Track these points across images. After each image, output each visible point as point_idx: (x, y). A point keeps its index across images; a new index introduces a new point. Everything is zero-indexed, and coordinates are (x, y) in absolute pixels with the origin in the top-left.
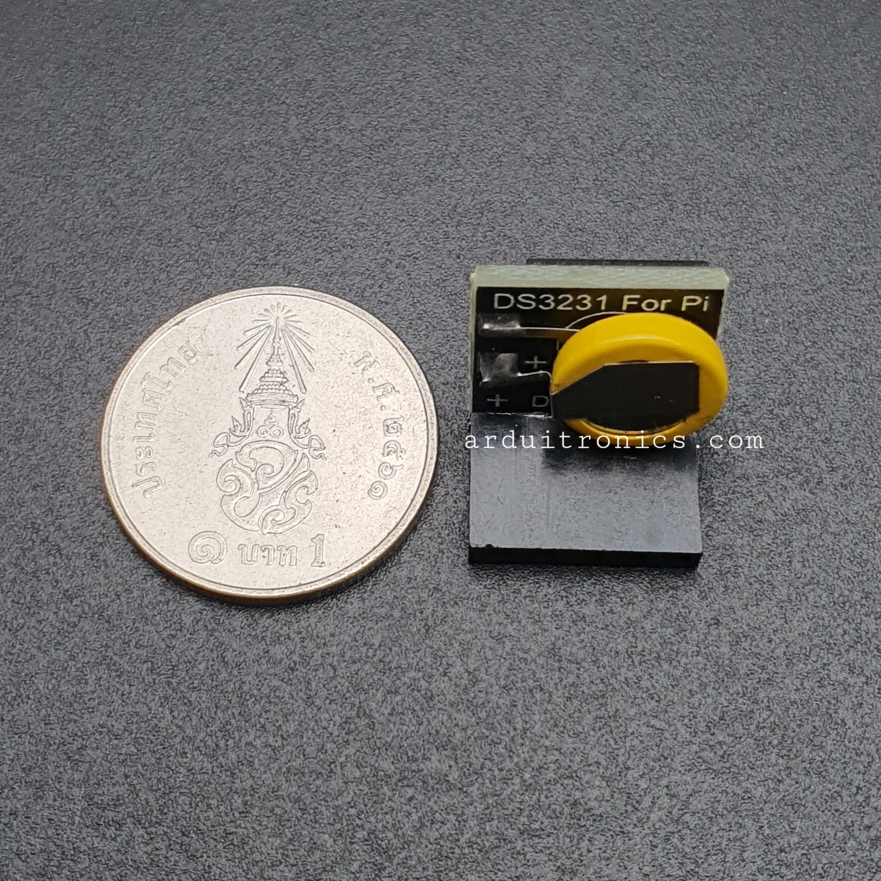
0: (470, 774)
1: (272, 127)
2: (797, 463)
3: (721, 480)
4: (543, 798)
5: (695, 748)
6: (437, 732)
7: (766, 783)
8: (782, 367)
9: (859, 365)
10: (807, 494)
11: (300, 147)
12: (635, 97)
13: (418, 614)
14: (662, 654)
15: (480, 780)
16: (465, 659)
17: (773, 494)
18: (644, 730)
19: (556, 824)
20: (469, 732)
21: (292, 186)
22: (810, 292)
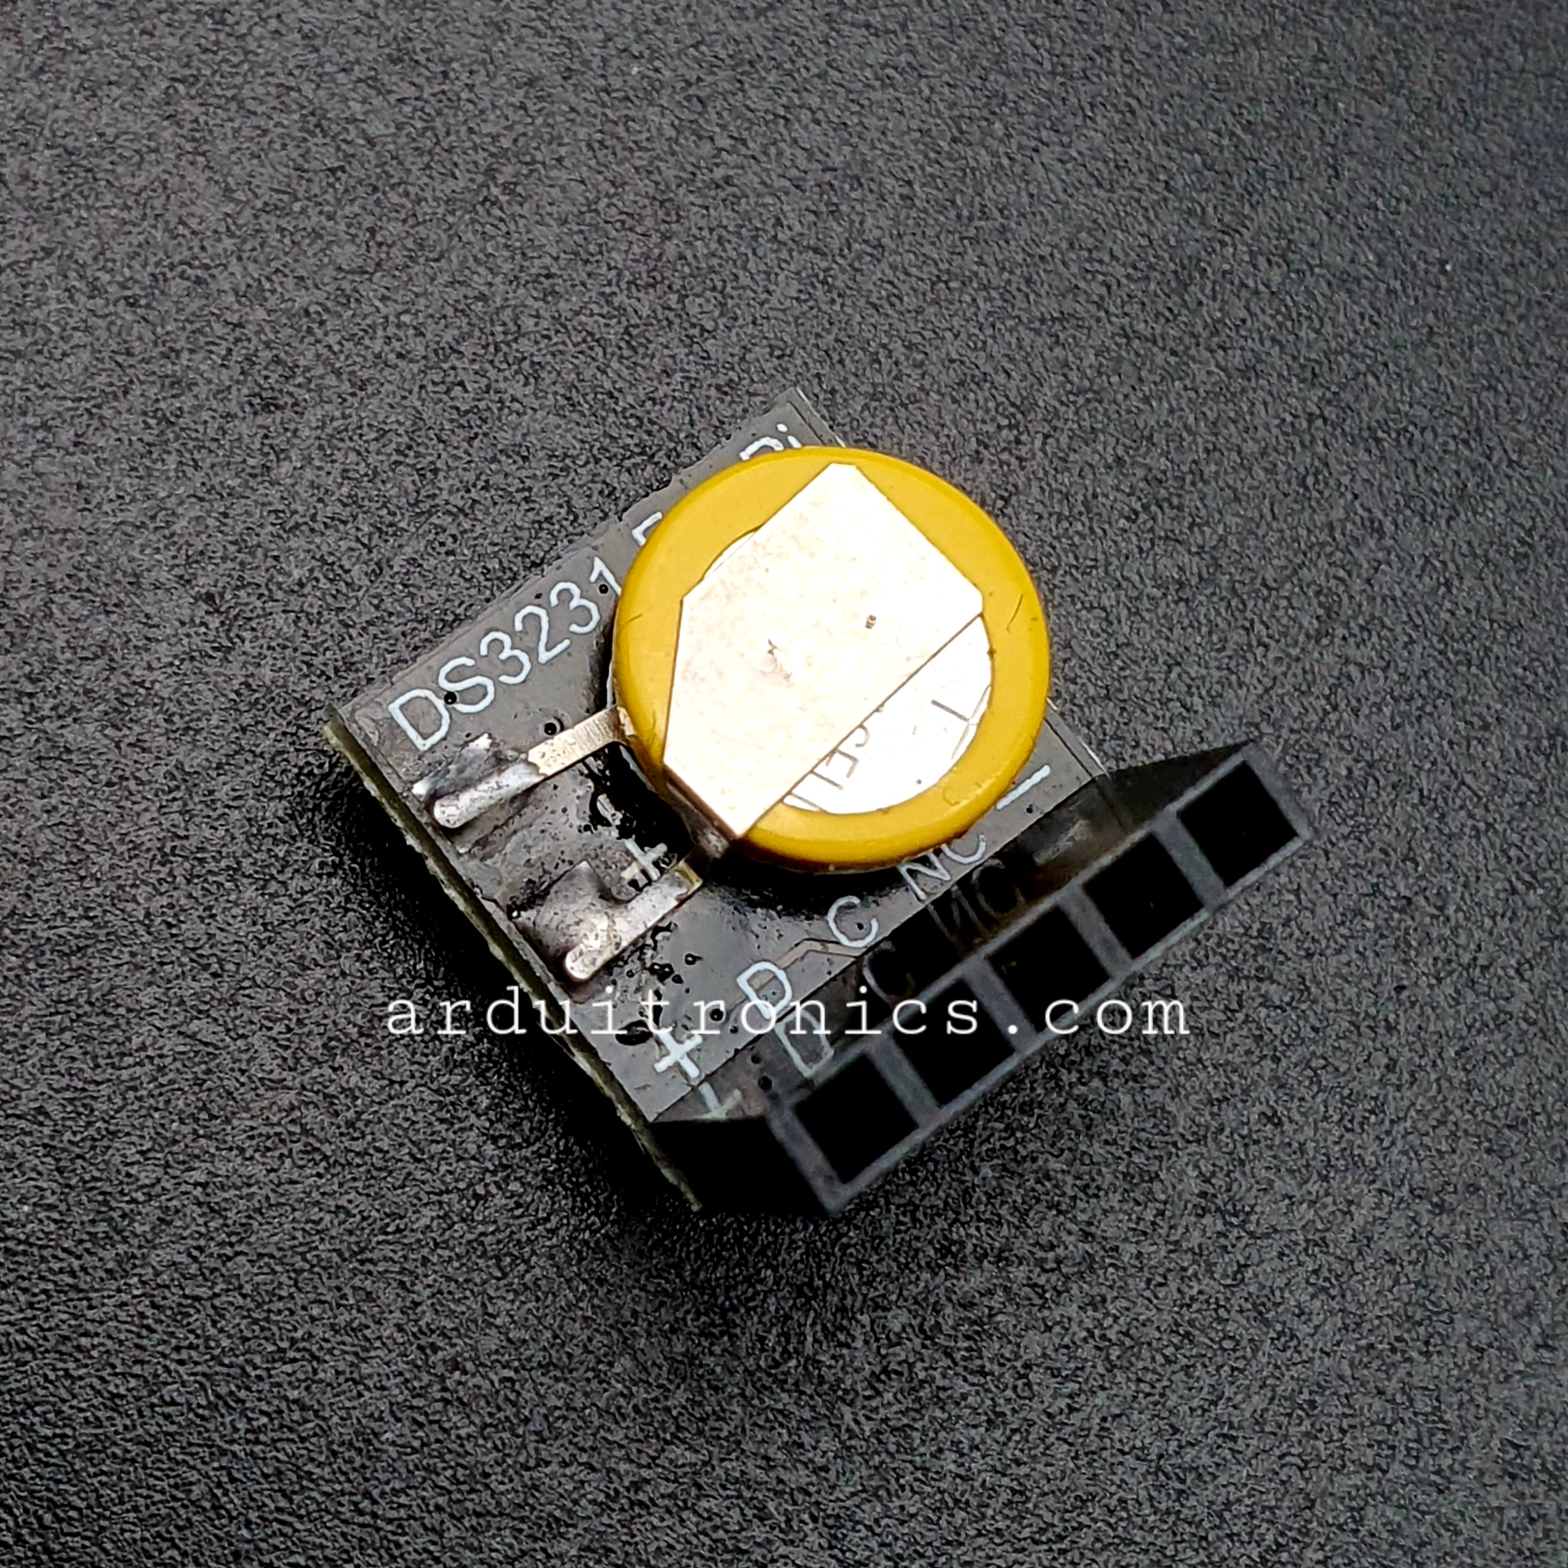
2: (649, 433)
3: (460, 453)
5: (287, 1098)
7: (445, 1198)
8: (651, 191)
9: (834, 212)
14: (246, 863)
17: (579, 503)
18: (172, 1043)
22: (750, 13)
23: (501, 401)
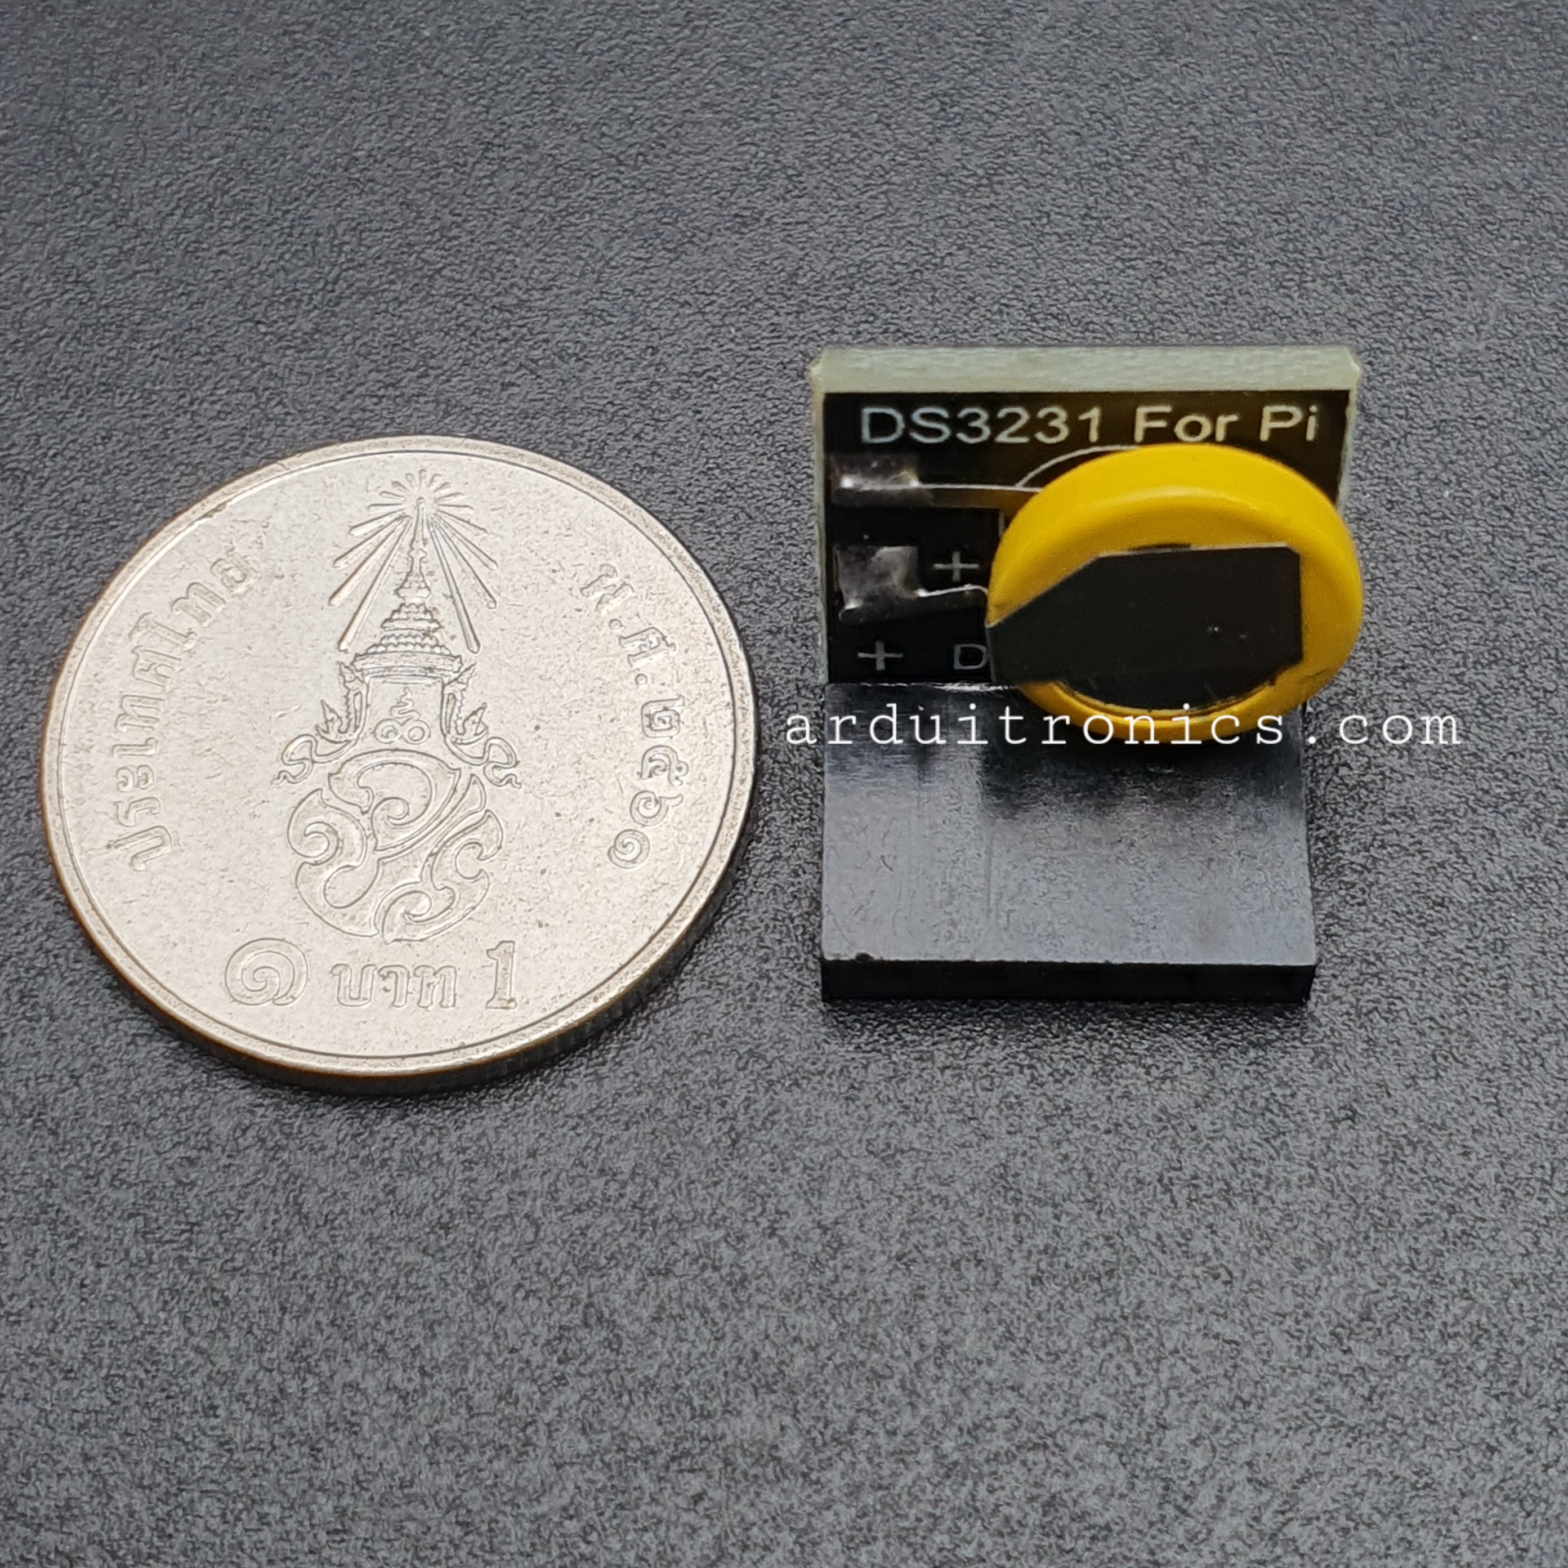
0: (825, 1444)
1: (414, 120)
2: (1516, 782)
3: (1356, 821)
4: (982, 1491)
5: (1307, 1380)
6: (756, 1355)
7: (1463, 1452)
8: (1479, 587)
10: (1539, 845)
11: (472, 160)
12: (1166, 51)
13: (715, 1107)
14: (1235, 1184)
15: (847, 1456)
16: (814, 1200)
17: (1466, 848)
18: (1198, 1343)
19: (1010, 1546)
20: (824, 1353)
21: (455, 238)
22: (1537, 433)
23: (1382, 773)
